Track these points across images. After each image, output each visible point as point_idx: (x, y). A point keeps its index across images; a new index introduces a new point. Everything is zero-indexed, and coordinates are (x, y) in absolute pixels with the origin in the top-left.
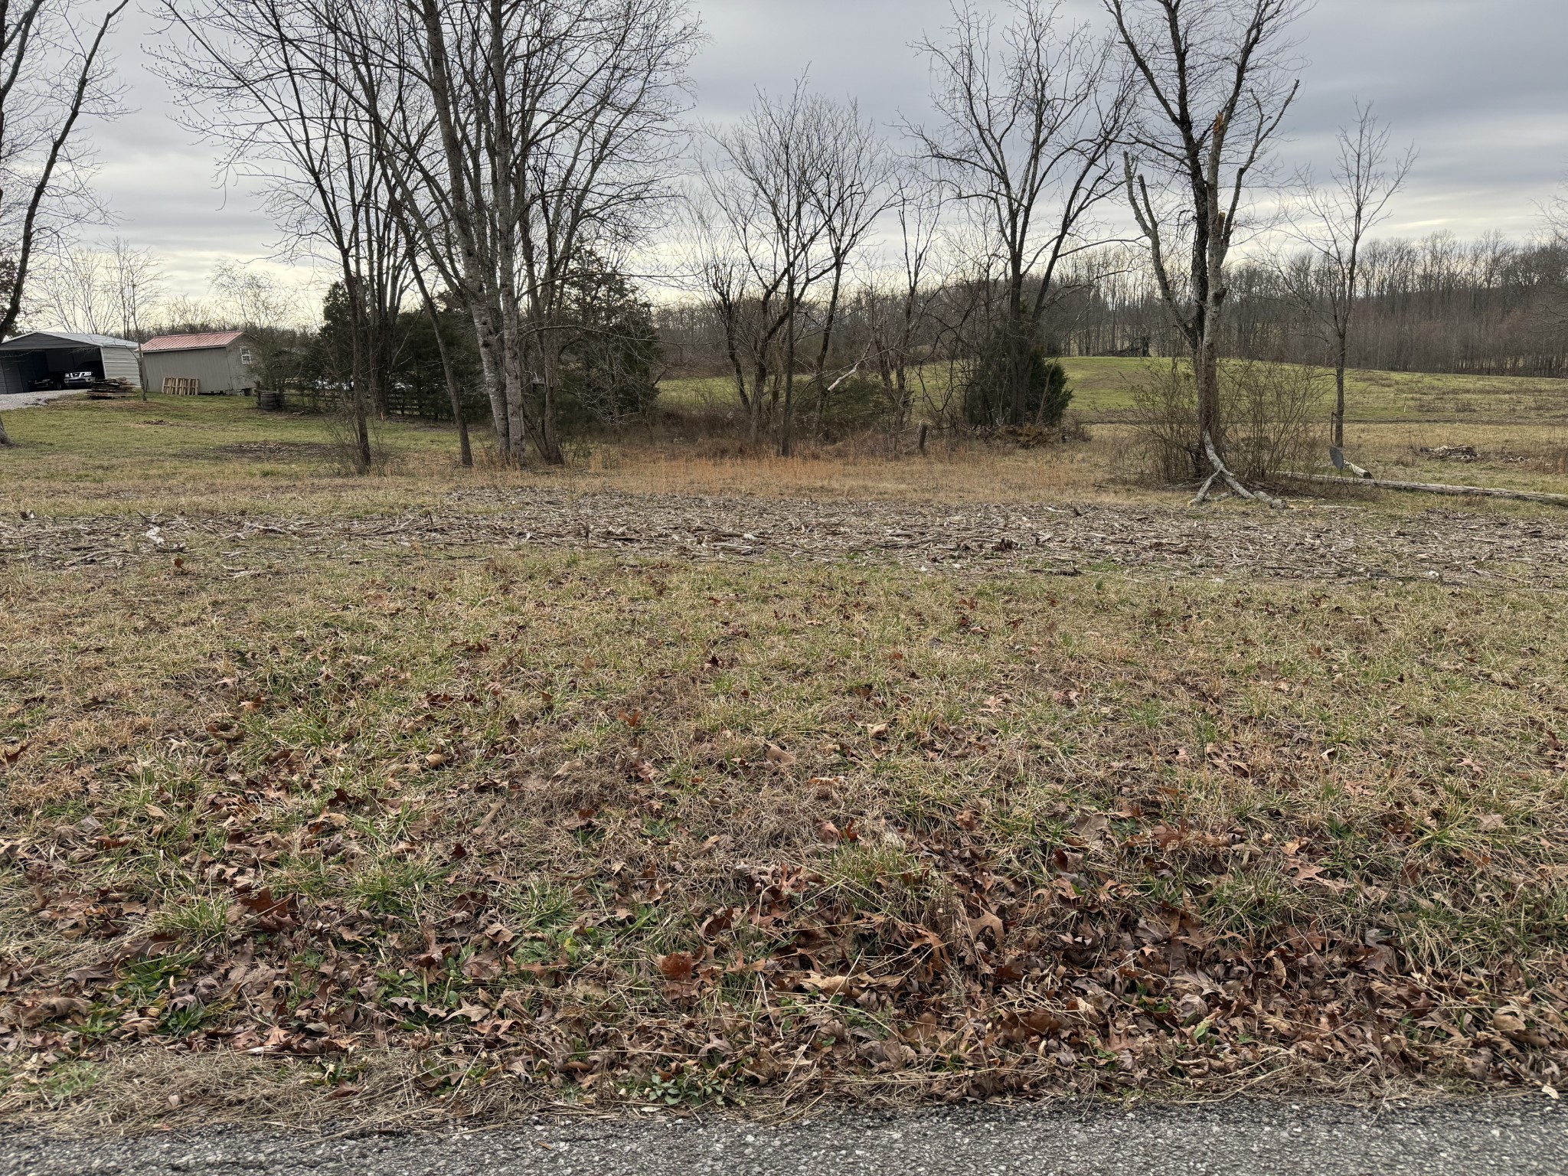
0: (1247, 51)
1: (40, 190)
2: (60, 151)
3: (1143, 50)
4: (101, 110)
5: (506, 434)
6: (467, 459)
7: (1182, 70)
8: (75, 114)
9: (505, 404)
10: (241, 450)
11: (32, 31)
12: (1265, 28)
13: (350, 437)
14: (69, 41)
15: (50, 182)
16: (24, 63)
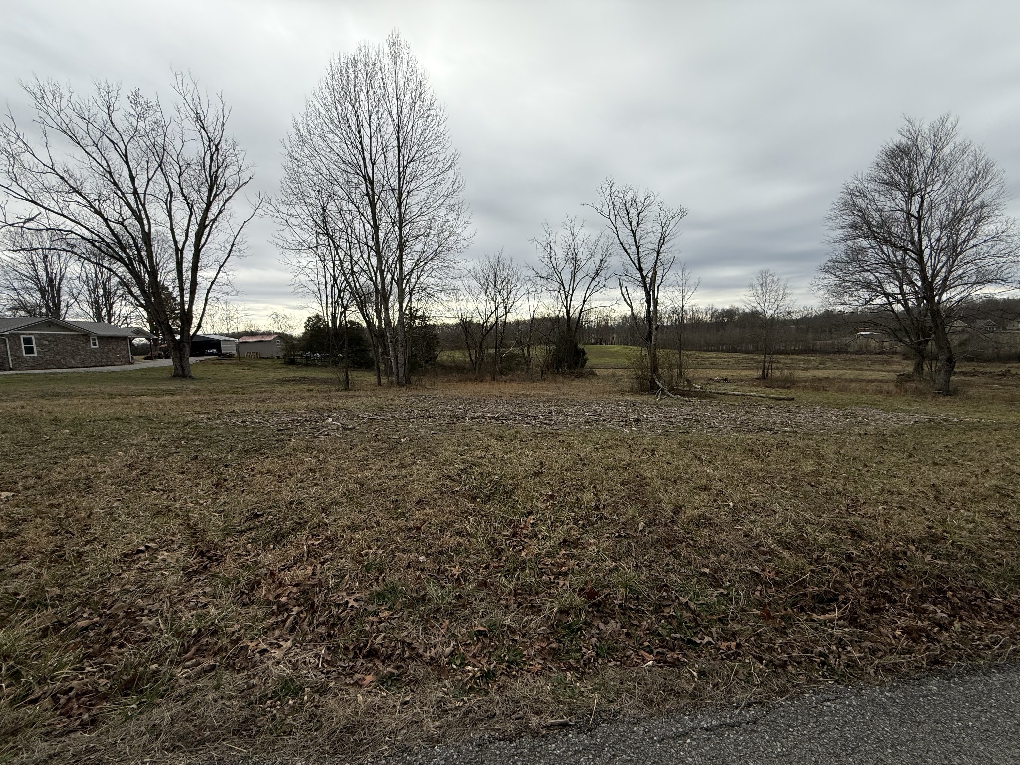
0: (660, 247)
1: (213, 283)
2: (222, 269)
3: (626, 246)
4: (238, 255)
5: (398, 375)
6: (379, 384)
7: (638, 253)
8: (229, 256)
9: (398, 363)
10: (287, 381)
11: (214, 226)
12: (666, 239)
13: (342, 376)
14: (229, 230)
15: (217, 280)
16: (210, 237)
